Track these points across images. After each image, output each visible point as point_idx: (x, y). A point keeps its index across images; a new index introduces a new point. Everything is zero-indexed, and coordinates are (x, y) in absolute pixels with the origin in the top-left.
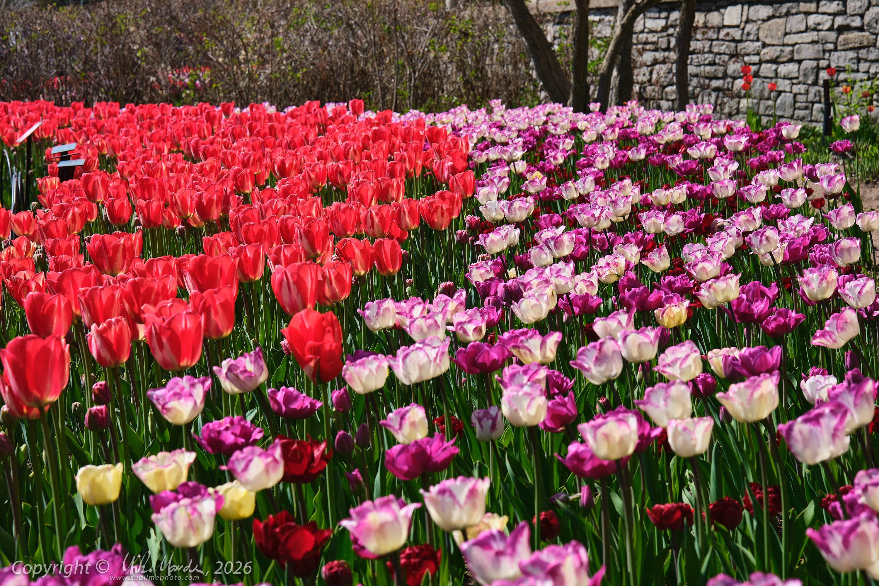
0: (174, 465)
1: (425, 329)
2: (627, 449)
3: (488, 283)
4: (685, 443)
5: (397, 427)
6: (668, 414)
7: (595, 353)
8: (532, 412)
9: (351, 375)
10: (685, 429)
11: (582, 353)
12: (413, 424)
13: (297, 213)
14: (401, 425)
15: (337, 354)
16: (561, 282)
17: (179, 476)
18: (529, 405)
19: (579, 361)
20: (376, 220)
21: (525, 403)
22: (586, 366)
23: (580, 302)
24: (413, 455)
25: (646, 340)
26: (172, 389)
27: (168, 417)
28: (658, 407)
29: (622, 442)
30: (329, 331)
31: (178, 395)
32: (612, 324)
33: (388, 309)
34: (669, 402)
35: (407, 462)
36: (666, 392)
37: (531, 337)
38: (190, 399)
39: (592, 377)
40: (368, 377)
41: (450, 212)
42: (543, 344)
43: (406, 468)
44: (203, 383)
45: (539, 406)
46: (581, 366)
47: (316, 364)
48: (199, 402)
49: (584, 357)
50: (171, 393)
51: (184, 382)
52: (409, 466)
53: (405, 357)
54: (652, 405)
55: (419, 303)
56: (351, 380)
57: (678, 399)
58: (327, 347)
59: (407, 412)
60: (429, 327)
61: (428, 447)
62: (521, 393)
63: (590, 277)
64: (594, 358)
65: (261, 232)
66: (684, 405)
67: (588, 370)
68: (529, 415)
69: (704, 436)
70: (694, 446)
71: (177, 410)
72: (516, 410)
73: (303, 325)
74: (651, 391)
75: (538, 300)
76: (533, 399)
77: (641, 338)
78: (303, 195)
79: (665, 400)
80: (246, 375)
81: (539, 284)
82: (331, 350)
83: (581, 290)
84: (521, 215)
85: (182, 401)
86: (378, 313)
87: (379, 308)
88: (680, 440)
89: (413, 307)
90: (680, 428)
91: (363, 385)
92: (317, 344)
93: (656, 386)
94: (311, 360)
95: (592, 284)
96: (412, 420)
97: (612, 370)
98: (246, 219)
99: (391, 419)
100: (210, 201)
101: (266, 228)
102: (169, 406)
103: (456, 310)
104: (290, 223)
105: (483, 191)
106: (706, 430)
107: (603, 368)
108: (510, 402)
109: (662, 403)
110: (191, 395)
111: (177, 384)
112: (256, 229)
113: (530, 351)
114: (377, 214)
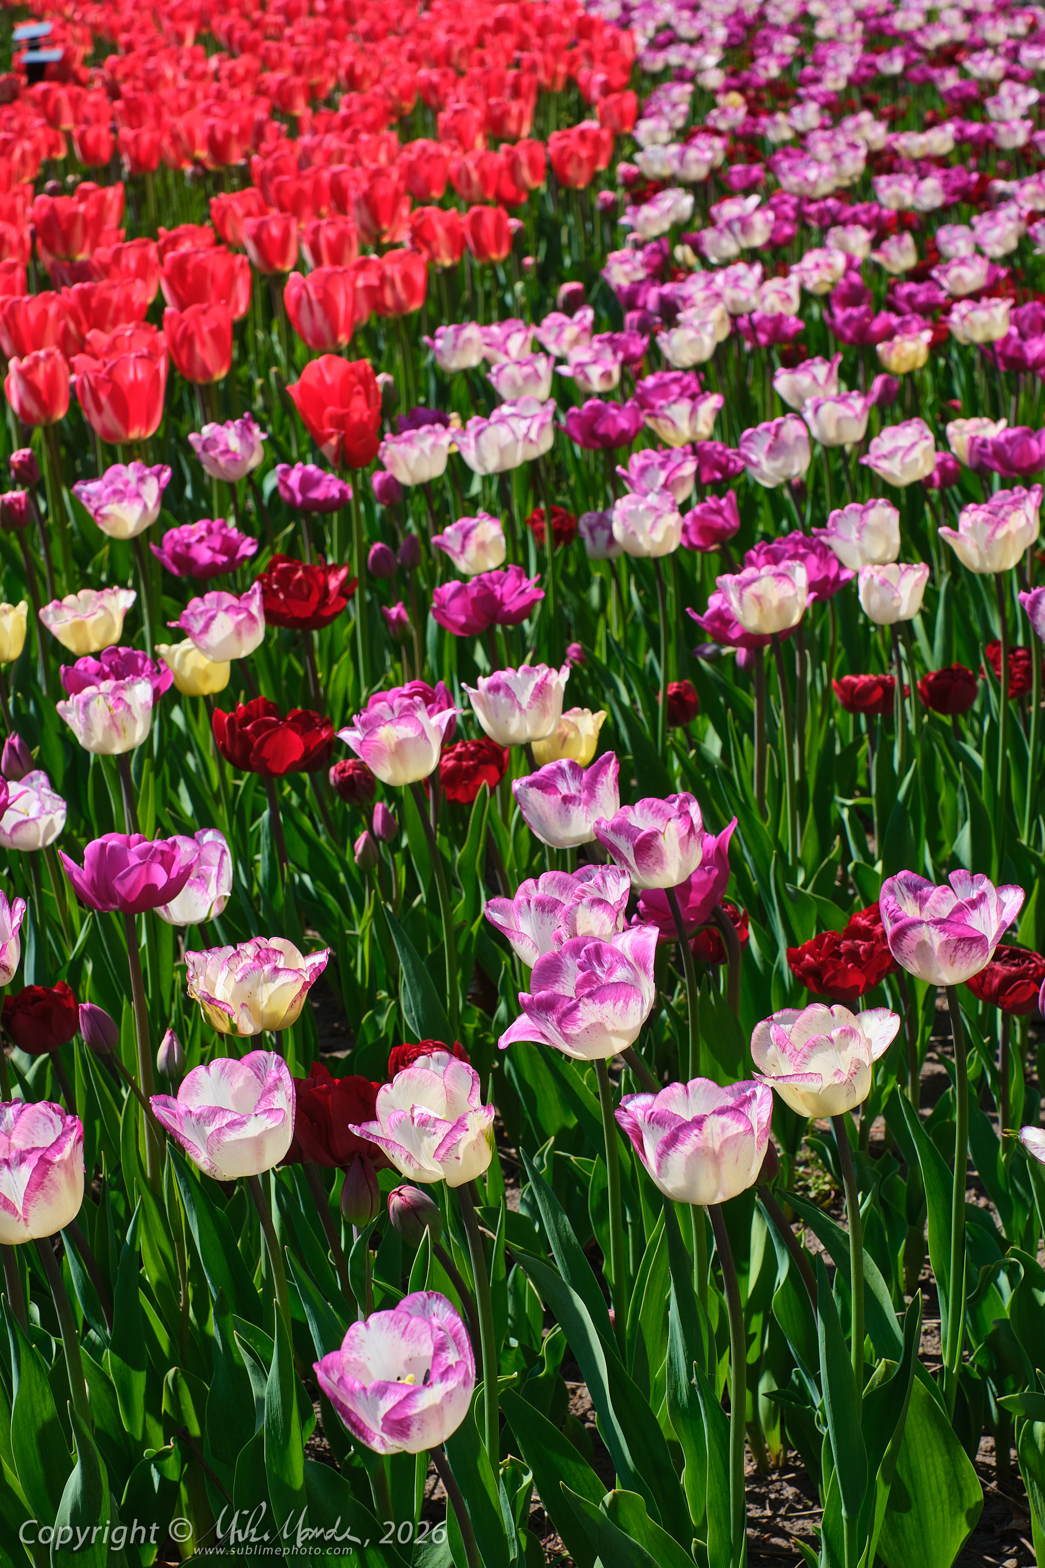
0: (101, 613)
1: (520, 382)
2: (790, 618)
3: (637, 287)
4: (882, 603)
5: (457, 549)
6: (862, 552)
7: (768, 440)
8: (658, 536)
9: (392, 456)
10: (884, 583)
11: (748, 439)
12: (482, 546)
13: (356, 161)
14: (463, 547)
15: (371, 427)
16: (741, 296)
17: (110, 630)
18: (653, 526)
19: (743, 451)
20: (475, 176)
21: (648, 523)
22: (754, 458)
23: (768, 326)
24: (474, 600)
25: (849, 413)
26: (111, 482)
27: (107, 528)
28: (848, 541)
29: (782, 606)
30: (359, 393)
31: (119, 495)
32: (803, 379)
33: (469, 340)
34: (865, 533)
35: (464, 610)
36: (862, 518)
37: (675, 402)
38: (137, 501)
39: (763, 476)
40: (418, 460)
41: (593, 160)
42: (693, 412)
43: (462, 619)
44: (158, 475)
45: (669, 528)
46: (746, 459)
47: (340, 442)
48: (151, 505)
49: (751, 445)
50: (109, 489)
51: (130, 472)
52: (467, 616)
53: (479, 433)
54: (839, 537)
55: (519, 330)
56: (393, 463)
57: (878, 530)
58: (356, 417)
59: (473, 527)
60: (526, 378)
61: (497, 587)
62: (641, 507)
63: (786, 285)
64: (766, 447)
65: (300, 192)
66: (888, 539)
67: (756, 465)
68: (653, 541)
69: (912, 593)
70: (898, 608)
71: (118, 519)
72: (633, 533)
73: (321, 380)
74: (839, 516)
75: (698, 332)
76: (659, 517)
77: (841, 410)
78: (372, 128)
79: (859, 532)
80: (228, 457)
81: (706, 299)
82: (361, 421)
83: (772, 307)
84: (698, 172)
85: (125, 504)
86: (455, 346)
87: (457, 337)
88: (876, 598)
89: (508, 337)
90: (876, 580)
91: (411, 473)
92: (340, 411)
93: (847, 508)
94: (331, 435)
95: (788, 298)
96: (481, 539)
97: (792, 467)
98: (277, 171)
99: (449, 537)
100: (228, 135)
101: (307, 185)
102: (104, 511)
103: (576, 341)
104: (345, 178)
105: (645, 126)
106: (916, 585)
107: (778, 464)
108: (624, 521)
109: (854, 535)
110: (138, 495)
111: (119, 474)
112: (292, 188)
113: (673, 423)
114: (477, 166)
